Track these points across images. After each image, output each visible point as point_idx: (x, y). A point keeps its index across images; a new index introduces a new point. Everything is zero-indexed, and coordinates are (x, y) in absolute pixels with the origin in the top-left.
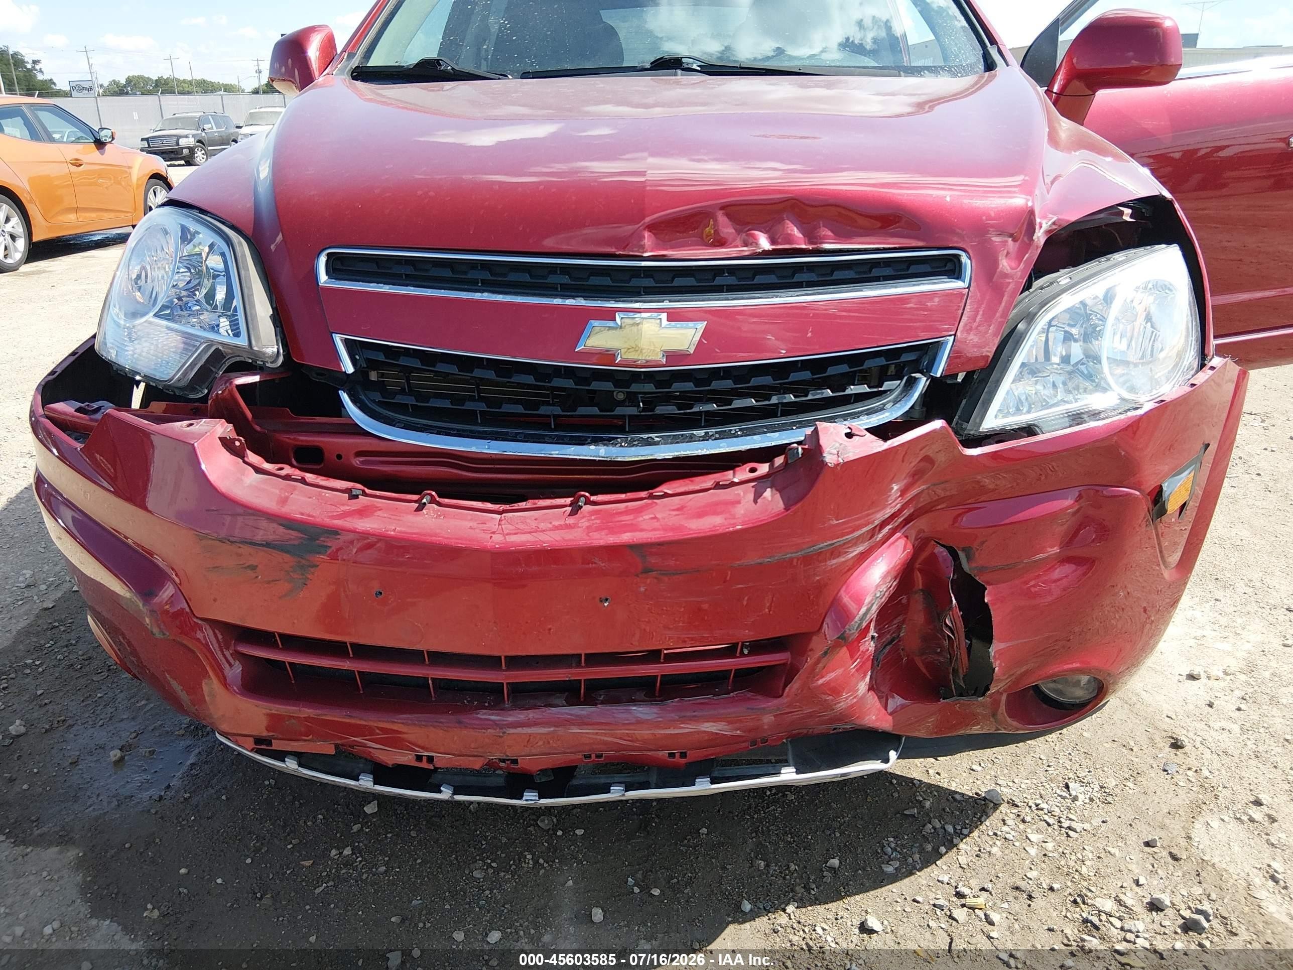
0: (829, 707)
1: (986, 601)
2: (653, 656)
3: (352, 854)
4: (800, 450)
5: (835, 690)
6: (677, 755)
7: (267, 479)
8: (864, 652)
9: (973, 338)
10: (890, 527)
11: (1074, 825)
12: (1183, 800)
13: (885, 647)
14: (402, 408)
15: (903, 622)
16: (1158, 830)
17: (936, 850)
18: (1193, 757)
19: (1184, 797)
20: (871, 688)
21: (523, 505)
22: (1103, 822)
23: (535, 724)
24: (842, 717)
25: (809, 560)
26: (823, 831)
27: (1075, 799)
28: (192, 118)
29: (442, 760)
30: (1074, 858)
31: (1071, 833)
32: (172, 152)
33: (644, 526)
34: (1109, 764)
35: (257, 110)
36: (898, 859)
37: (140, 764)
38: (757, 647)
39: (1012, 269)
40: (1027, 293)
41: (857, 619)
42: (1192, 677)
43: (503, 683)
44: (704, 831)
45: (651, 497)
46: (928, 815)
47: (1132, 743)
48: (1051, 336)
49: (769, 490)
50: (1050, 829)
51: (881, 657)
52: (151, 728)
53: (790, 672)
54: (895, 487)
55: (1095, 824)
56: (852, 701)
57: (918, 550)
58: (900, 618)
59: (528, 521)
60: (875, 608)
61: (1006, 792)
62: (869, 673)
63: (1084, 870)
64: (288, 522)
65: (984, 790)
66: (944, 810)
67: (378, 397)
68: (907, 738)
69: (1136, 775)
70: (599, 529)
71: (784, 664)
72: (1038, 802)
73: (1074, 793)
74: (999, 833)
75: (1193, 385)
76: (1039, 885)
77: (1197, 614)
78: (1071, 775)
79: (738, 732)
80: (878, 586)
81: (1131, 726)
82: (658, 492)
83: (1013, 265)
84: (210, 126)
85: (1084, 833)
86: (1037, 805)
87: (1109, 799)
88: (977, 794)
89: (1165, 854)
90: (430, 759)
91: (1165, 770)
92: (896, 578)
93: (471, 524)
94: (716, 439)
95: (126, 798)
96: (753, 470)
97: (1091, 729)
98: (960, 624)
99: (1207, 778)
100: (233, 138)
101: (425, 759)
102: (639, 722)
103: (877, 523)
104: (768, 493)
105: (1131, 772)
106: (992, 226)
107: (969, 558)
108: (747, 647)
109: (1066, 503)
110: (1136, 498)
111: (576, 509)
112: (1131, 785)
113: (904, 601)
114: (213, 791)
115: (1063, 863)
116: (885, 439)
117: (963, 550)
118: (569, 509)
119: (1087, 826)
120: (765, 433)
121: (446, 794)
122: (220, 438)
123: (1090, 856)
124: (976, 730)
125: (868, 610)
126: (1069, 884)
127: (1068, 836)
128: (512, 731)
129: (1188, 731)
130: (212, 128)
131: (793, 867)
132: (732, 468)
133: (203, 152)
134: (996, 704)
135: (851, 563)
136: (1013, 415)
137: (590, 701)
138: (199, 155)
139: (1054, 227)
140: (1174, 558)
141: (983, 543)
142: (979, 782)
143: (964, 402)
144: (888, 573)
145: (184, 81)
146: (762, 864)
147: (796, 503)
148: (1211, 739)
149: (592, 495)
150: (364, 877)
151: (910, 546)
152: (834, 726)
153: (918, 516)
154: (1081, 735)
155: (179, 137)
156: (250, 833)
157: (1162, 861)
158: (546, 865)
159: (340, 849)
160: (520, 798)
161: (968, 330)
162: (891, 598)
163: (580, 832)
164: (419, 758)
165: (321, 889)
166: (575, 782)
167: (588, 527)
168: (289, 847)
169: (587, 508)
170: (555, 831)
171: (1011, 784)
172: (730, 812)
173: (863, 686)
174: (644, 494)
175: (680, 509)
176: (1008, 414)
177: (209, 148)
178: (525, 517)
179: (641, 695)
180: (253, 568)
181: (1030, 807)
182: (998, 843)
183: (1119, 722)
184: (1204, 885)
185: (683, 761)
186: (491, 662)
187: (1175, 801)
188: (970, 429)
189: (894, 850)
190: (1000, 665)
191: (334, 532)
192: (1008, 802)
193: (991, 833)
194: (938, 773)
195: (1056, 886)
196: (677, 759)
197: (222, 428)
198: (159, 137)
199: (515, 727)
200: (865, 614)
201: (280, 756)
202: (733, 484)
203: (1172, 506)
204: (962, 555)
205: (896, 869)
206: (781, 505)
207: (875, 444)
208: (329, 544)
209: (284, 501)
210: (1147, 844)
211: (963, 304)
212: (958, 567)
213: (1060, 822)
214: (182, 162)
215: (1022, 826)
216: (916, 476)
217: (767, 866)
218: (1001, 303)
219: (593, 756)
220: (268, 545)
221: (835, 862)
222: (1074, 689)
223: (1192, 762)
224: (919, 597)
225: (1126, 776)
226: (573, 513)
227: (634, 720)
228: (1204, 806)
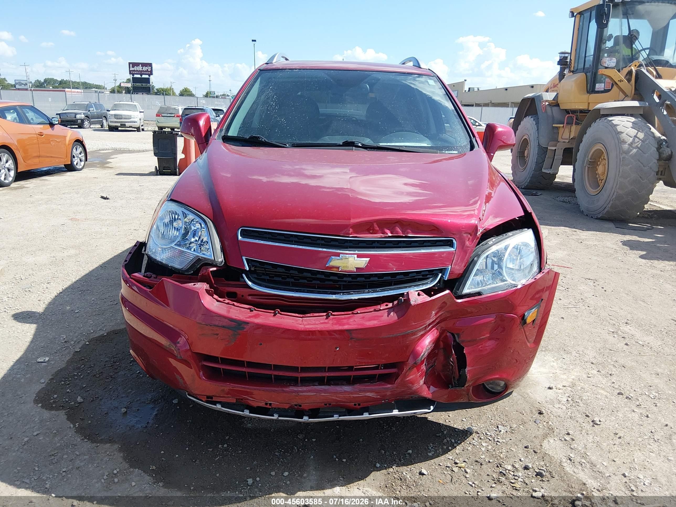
0: (410, 388)
1: (464, 352)
2: (350, 368)
3: (228, 446)
4: (403, 300)
5: (412, 382)
6: (357, 405)
7: (221, 304)
8: (422, 370)
9: (457, 267)
10: (431, 326)
11: (499, 440)
12: (541, 432)
13: (430, 368)
14: (264, 280)
15: (436, 359)
16: (530, 442)
17: (448, 448)
18: (546, 418)
19: (541, 431)
20: (424, 383)
21: (309, 315)
22: (510, 439)
23: (309, 391)
24: (415, 392)
25: (403, 336)
26: (406, 441)
27: (500, 431)
28: (83, 104)
29: (275, 404)
30: (498, 451)
31: (498, 443)
32: (72, 121)
33: (351, 323)
34: (514, 419)
35: (118, 103)
36: (434, 451)
37: (134, 414)
38: (386, 366)
39: (470, 245)
40: (478, 246)
41: (420, 357)
42: (550, 388)
43: (298, 377)
44: (361, 440)
45: (353, 313)
46: (445, 436)
47: (524, 412)
48: (488, 260)
49: (392, 312)
50: (490, 442)
51: (428, 372)
52: (136, 400)
53: (397, 376)
54: (433, 312)
55: (507, 440)
56: (418, 387)
57: (441, 334)
58: (435, 358)
59: (312, 321)
60: (426, 353)
61: (475, 429)
62: (424, 377)
63: (502, 456)
64: (232, 320)
65: (467, 428)
66: (451, 434)
67: (256, 276)
68: (437, 402)
69: (524, 423)
70: (336, 324)
71: (396, 372)
72: (486, 432)
73: (500, 429)
74: (471, 443)
75: (535, 279)
76: (485, 461)
77: (555, 364)
78: (500, 423)
79: (379, 397)
80: (428, 346)
81: (524, 406)
82: (355, 311)
83: (470, 243)
84: (93, 109)
85: (503, 443)
86: (486, 433)
87: (513, 431)
88: (464, 429)
89: (532, 451)
90: (270, 404)
91: (535, 422)
92: (433, 343)
93: (293, 321)
94: (372, 293)
95: (132, 426)
96: (387, 305)
97: (509, 407)
98: (456, 360)
99: (551, 425)
100: (104, 115)
101: (268, 404)
102: (345, 392)
103: (427, 324)
104: (392, 314)
105: (522, 422)
106: (463, 231)
107: (458, 337)
108: (382, 366)
109: (491, 319)
110: (515, 318)
111: (328, 317)
112: (522, 427)
113: (437, 352)
114: (167, 424)
115: (494, 453)
116: (431, 296)
117: (457, 334)
118: (325, 317)
119: (504, 441)
120: (388, 291)
121: (276, 417)
122: (205, 290)
123: (504, 451)
124: (461, 401)
125: (424, 354)
126: (496, 460)
127: (497, 444)
128: (301, 394)
129: (546, 408)
130: (94, 110)
131: (395, 453)
132: (380, 304)
133: (88, 122)
134: (468, 390)
135: (419, 337)
136: (474, 289)
137: (328, 384)
138: (86, 123)
139: (484, 231)
140: (532, 339)
141: (463, 332)
142: (465, 425)
143: (457, 283)
144: (431, 341)
145: (75, 82)
146: (383, 451)
147: (401, 317)
148: (554, 411)
149: (333, 312)
150: (234, 454)
151: (438, 332)
152: (412, 396)
153: (441, 322)
154: (505, 408)
155: (76, 114)
156: (185, 439)
157: (531, 453)
158: (302, 451)
159: (223, 445)
160: (302, 419)
161: (455, 265)
162: (432, 350)
163: (314, 440)
164: (266, 404)
165: (218, 458)
166: (320, 415)
167: (332, 323)
168: (202, 444)
169: (331, 317)
170: (305, 440)
171: (477, 426)
172: (371, 434)
173: (422, 382)
174: (350, 312)
175: (363, 318)
176: (472, 288)
177: (91, 120)
178: (311, 319)
179: (345, 383)
180: (217, 334)
181: (483, 434)
182: (471, 446)
183: (519, 404)
184: (545, 461)
185: (359, 407)
186: (295, 369)
187: (538, 433)
188: (459, 293)
189: (432, 448)
190: (469, 375)
191: (247, 323)
192: (475, 432)
193: (468, 443)
194: (450, 422)
195: (491, 461)
196: (357, 406)
197: (205, 286)
198: (66, 113)
199: (303, 393)
200: (423, 355)
201: (215, 403)
202: (380, 310)
203: (529, 320)
204: (456, 336)
205: (433, 454)
206: (396, 318)
207: (427, 298)
208: (245, 327)
209: (229, 312)
210: (526, 447)
211: (453, 256)
212: (455, 341)
213: (494, 439)
214: (77, 126)
215: (480, 441)
216: (441, 308)
217: (385, 453)
218: (466, 256)
219: (328, 404)
220: (223, 327)
221: (410, 451)
222: (498, 387)
223: (546, 419)
224: (442, 351)
225: (520, 424)
226: (327, 318)
227: (343, 391)
228: (548, 435)
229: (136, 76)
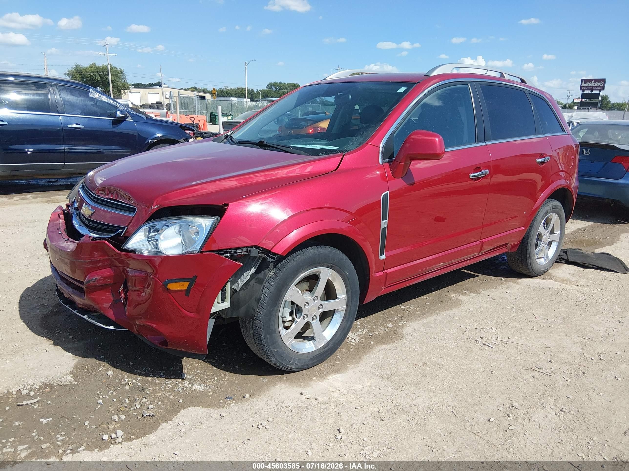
12: (212, 403)
18: (241, 401)
20: (110, 308)
22: (186, 393)
34: (220, 388)
61: (189, 378)
62: (110, 303)
69: (219, 393)
89: (177, 404)
91: (227, 398)
103: (93, 260)
183: (251, 386)
187: (209, 402)
190: (128, 313)
210: (180, 401)
223: (238, 401)
225: (216, 392)
228: (211, 407)
229: (586, 92)
